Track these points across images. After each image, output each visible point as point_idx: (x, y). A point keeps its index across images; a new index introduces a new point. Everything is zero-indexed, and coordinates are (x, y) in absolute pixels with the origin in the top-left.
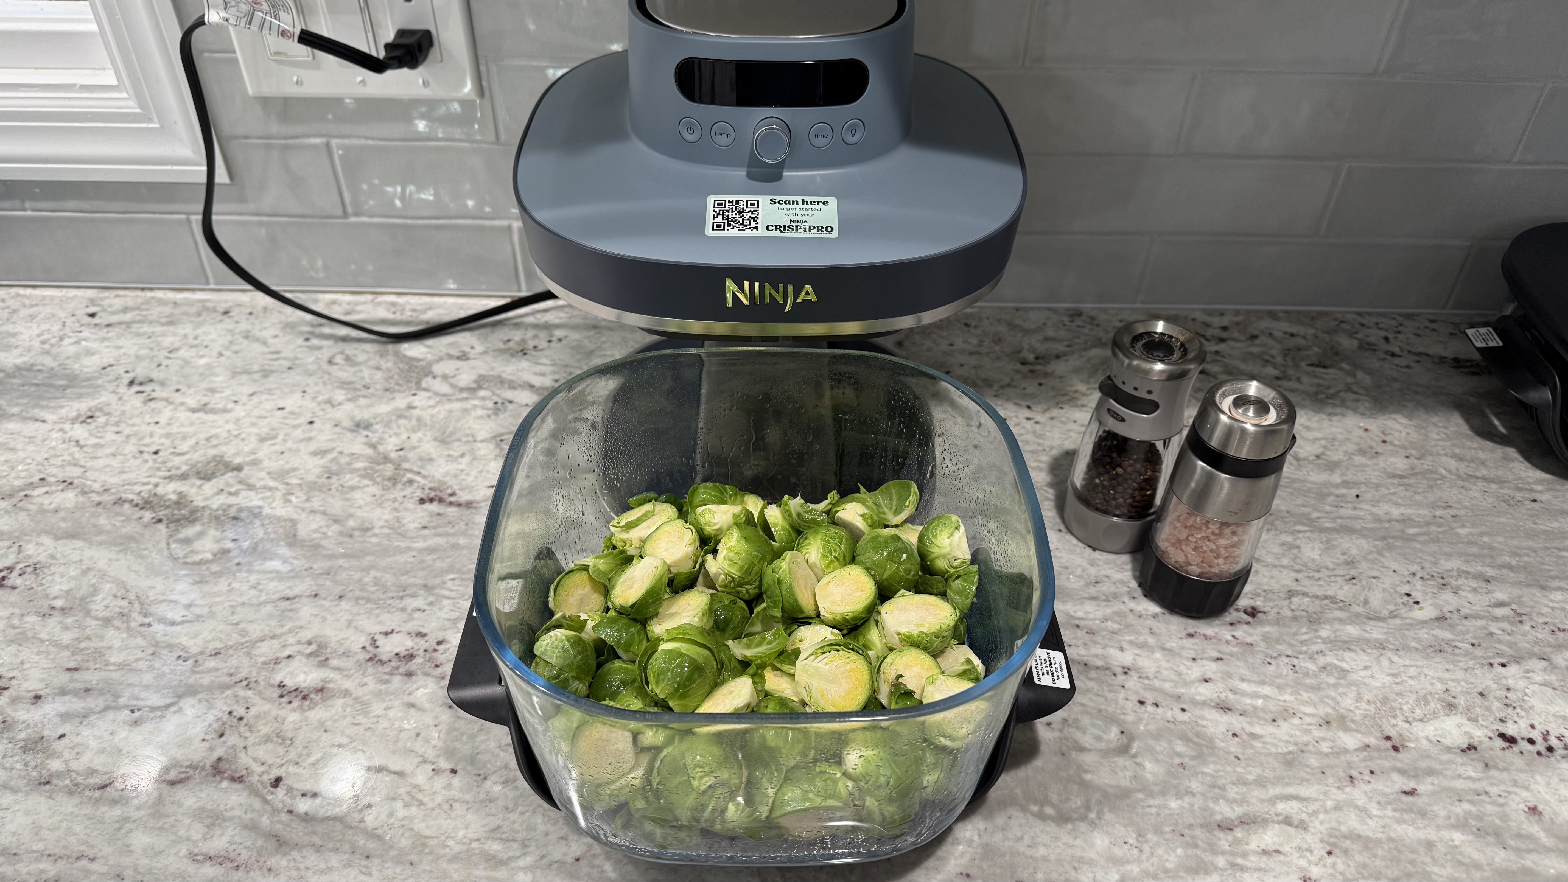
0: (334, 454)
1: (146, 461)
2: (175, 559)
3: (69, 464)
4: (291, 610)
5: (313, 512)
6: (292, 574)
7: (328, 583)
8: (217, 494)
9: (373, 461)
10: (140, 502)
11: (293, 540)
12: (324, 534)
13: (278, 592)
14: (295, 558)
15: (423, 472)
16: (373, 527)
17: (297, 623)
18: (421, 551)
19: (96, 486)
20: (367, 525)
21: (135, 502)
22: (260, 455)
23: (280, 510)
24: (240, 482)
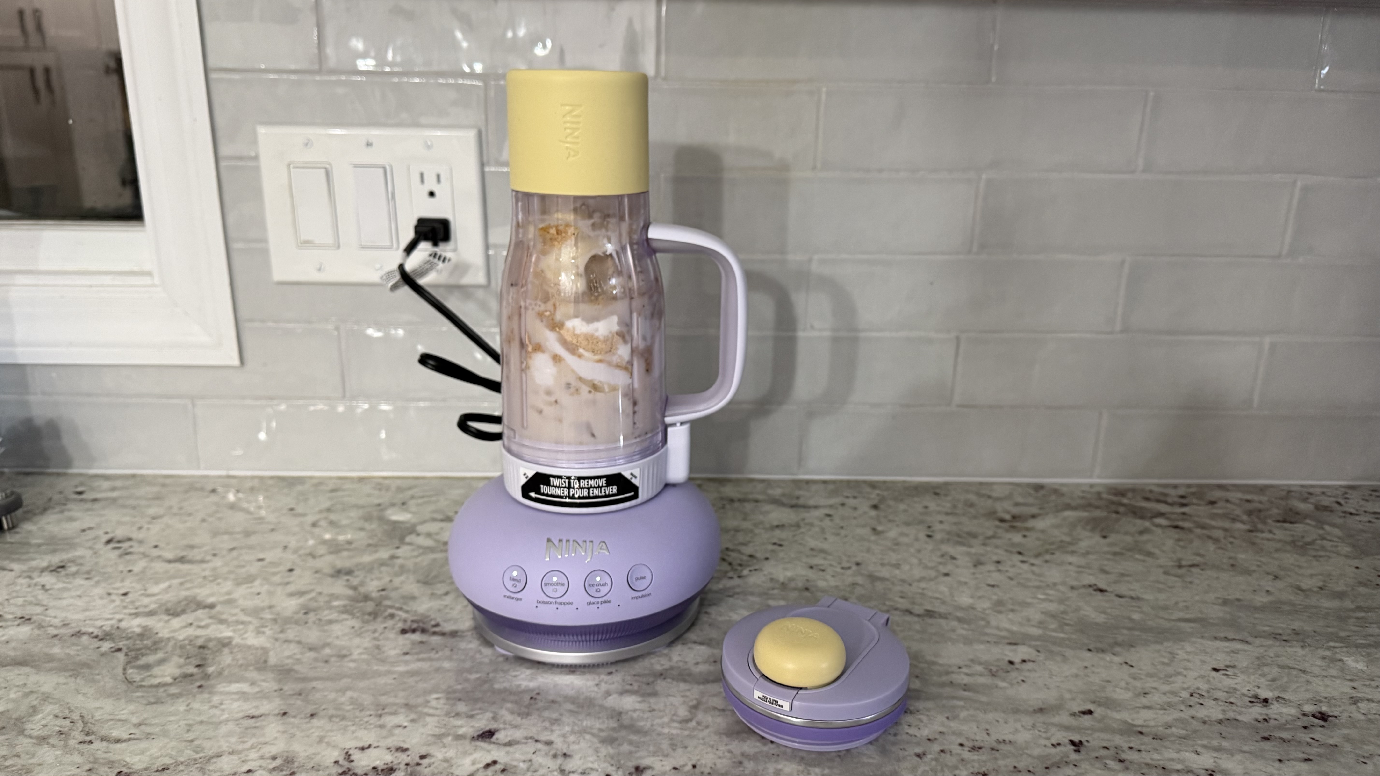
0: (313, 595)
1: (113, 601)
2: (130, 682)
3: (31, 603)
4: (255, 727)
5: (287, 641)
6: (258, 695)
7: (299, 702)
8: (185, 627)
9: (354, 600)
10: (99, 634)
11: (262, 665)
12: (298, 660)
13: (242, 711)
14: (264, 681)
15: (405, 607)
16: (350, 655)
17: (262, 740)
18: (402, 674)
19: (56, 622)
20: (344, 652)
21: (95, 634)
22: (235, 595)
23: (253, 640)
24: (211, 617)
